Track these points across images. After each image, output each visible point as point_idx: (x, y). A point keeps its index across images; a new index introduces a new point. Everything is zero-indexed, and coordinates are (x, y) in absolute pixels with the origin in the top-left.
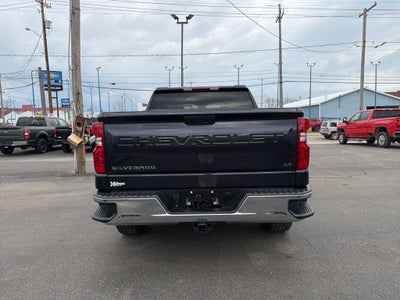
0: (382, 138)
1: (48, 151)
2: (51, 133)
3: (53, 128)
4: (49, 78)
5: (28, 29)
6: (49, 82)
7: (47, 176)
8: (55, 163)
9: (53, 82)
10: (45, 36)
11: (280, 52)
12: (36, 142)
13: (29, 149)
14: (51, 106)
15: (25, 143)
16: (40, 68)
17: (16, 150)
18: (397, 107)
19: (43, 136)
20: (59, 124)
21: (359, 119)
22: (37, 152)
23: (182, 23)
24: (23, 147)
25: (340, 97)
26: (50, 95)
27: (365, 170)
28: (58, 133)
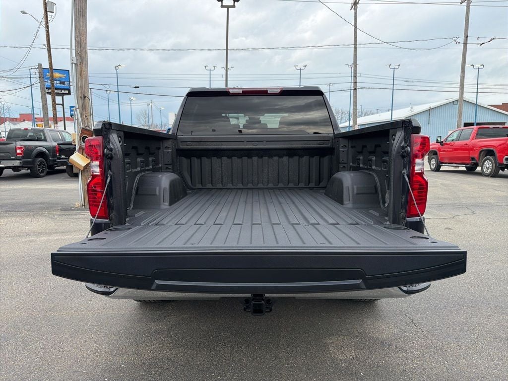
0: (488, 164)
1: (49, 174)
2: (52, 150)
3: (55, 144)
4: (52, 78)
5: (24, 13)
6: (53, 84)
7: (42, 209)
8: (57, 190)
9: (57, 84)
10: (47, 22)
11: (355, 48)
12: (33, 162)
13: (23, 171)
14: (55, 114)
15: (17, 163)
16: (40, 65)
17: (7, 172)
18: (503, 124)
19: (41, 154)
20: (63, 139)
21: (458, 139)
22: (33, 175)
23: (228, 7)
24: (15, 168)
25: (430, 110)
26: (54, 100)
27: (472, 207)
28: (61, 151)
